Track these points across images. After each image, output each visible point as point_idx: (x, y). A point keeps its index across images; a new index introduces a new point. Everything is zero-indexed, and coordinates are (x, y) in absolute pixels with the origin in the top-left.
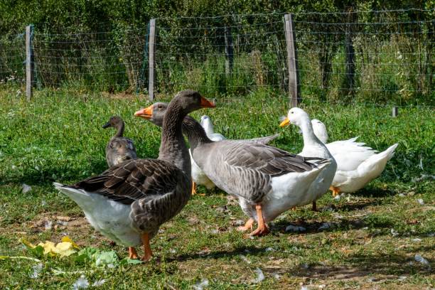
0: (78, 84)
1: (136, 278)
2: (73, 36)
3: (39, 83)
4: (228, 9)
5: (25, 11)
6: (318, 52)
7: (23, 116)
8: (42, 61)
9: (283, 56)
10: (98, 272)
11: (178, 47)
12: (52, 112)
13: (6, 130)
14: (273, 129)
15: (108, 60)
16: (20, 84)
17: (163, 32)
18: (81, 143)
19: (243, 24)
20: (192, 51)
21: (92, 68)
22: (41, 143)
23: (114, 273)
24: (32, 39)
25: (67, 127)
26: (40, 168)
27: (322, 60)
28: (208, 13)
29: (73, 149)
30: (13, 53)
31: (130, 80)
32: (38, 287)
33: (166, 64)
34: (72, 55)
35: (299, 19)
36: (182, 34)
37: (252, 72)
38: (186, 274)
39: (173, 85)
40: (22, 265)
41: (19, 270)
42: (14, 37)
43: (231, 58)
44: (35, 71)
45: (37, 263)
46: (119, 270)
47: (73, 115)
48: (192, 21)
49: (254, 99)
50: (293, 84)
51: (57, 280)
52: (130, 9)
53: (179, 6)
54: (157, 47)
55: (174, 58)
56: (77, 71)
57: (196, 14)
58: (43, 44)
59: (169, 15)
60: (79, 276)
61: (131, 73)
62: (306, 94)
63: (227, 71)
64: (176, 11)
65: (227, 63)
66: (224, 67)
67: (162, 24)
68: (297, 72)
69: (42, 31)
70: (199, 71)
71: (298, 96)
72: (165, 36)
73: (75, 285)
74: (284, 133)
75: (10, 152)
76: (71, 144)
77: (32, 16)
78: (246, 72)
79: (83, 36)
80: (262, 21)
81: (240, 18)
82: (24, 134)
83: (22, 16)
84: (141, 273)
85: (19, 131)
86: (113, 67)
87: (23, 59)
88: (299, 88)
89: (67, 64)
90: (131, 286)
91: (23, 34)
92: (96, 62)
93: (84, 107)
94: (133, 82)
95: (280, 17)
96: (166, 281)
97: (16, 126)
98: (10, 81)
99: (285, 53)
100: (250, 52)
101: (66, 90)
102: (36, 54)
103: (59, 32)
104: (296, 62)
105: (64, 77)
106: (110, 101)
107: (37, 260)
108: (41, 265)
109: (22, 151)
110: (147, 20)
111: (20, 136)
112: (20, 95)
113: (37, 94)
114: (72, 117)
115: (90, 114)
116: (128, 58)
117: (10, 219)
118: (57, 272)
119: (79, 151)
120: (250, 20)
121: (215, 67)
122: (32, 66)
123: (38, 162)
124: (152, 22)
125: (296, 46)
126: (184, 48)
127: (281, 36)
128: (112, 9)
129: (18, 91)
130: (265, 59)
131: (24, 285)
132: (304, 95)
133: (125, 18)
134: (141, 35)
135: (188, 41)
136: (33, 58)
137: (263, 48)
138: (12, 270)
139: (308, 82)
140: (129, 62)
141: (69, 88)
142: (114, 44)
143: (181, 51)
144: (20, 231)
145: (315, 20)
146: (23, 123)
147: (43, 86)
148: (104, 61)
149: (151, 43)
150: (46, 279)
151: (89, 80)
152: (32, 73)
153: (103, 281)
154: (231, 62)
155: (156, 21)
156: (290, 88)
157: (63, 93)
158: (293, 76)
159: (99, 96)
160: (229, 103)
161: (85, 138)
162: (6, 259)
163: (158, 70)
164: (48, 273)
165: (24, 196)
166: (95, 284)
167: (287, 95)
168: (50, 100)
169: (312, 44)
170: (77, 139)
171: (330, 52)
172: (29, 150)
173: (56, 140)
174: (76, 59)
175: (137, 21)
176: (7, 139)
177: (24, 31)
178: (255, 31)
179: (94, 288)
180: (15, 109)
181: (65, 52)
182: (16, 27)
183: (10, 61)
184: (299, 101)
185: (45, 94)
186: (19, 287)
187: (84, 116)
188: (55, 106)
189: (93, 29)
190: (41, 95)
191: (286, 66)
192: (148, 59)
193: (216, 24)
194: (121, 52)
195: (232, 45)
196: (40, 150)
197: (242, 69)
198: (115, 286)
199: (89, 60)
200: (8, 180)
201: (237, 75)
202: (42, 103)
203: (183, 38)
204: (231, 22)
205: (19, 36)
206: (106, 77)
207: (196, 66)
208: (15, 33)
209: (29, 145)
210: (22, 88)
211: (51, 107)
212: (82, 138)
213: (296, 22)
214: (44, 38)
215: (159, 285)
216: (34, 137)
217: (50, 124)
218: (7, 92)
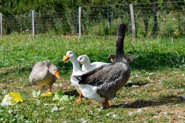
0: (52, 32)
1: (75, 107)
2: (50, 14)
3: (37, 32)
4: (109, 3)
5: (32, 5)
6: (143, 18)
7: (32, 45)
8: (38, 24)
9: (130, 20)
10: (61, 104)
11: (90, 17)
12: (43, 43)
13: (25, 50)
14: (126, 48)
15: (63, 23)
16: (30, 32)
17: (84, 12)
18: (54, 55)
19: (114, 8)
20: (95, 19)
21: (57, 26)
22: (38, 55)
23: (67, 105)
24: (34, 15)
25: (48, 48)
27: (145, 21)
28: (101, 4)
29: (51, 57)
30: (27, 21)
31: (72, 30)
32: (38, 110)
33: (85, 24)
34: (50, 21)
35: (135, 6)
36: (91, 13)
38: (94, 105)
39: (88, 32)
40: (32, 102)
41: (31, 104)
42: (28, 15)
43: (110, 21)
44: (36, 27)
45: (38, 101)
46: (69, 103)
47: (50, 44)
48: (95, 7)
50: (134, 31)
51: (45, 107)
52: (71, 3)
53: (90, 2)
54: (82, 17)
55: (88, 21)
56: (52, 27)
57: (96, 5)
58: (38, 17)
59: (86, 5)
60: (54, 106)
61: (72, 27)
62: (138, 34)
63: (109, 26)
64: (89, 4)
65: (109, 23)
67: (84, 9)
68: (135, 26)
69: (38, 12)
70: (98, 26)
71: (136, 35)
72: (85, 13)
73: (52, 109)
74: (131, 50)
75: (27, 59)
76: (50, 55)
77: (34, 7)
78: (116, 26)
79: (54, 14)
80: (122, 7)
81: (113, 6)
82: (32, 52)
83: (30, 7)
84: (77, 104)
85: (30, 50)
86: (65, 25)
87: (31, 23)
88: (136, 32)
89: (48, 24)
90: (73, 109)
91: (31, 14)
92: (59, 24)
93: (55, 41)
94: (73, 31)
95: (129, 5)
96: (87, 107)
97: (29, 49)
98: (27, 32)
99: (131, 19)
100: (117, 19)
101: (47, 34)
102: (36, 21)
103: (45, 12)
104: (135, 22)
105: (47, 30)
106: (64, 38)
107: (38, 100)
108: (39, 102)
109: (32, 58)
110: (78, 7)
111: (31, 52)
112: (30, 37)
113: (37, 36)
114: (50, 45)
115: (57, 44)
116: (71, 22)
117: (27, 84)
118: (46, 104)
119: (53, 58)
120: (117, 6)
121: (104, 25)
122: (35, 26)
124: (80, 8)
125: (135, 16)
126: (92, 18)
127: (129, 12)
128: (64, 4)
129: (30, 35)
130: (123, 21)
131: (33, 110)
133: (70, 7)
134: (76, 13)
135: (94, 15)
136: (35, 23)
137: (122, 17)
138: (29, 104)
139: (139, 30)
140: (71, 23)
141: (49, 34)
142: (66, 17)
143: (91, 19)
144: (31, 89)
145: (142, 6)
146: (32, 47)
147: (39, 33)
148: (62, 23)
149: (80, 16)
150: (41, 107)
151: (56, 30)
153: (63, 108)
155: (81, 8)
156: (133, 32)
157: (47, 36)
158: (134, 28)
159: (60, 36)
160: (109, 39)
161: (55, 53)
162: (27, 100)
163: (82, 26)
164: (42, 105)
166: (60, 109)
167: (132, 35)
168: (42, 39)
169: (140, 15)
170: (52, 53)
171: (148, 18)
172: (34, 58)
173: (44, 54)
174: (51, 23)
175: (74, 8)
176: (26, 54)
177: (31, 12)
178: (119, 11)
179: (60, 110)
180: (29, 42)
181: (47, 20)
182: (28, 11)
183: (26, 24)
184: (136, 37)
185: (40, 36)
186: (31, 111)
187: (54, 44)
188: (44, 41)
189: (57, 11)
190: (38, 37)
191: (131, 24)
192: (79, 22)
193: (104, 8)
194: (68, 20)
195: (110, 16)
196: (38, 58)
197: (114, 25)
198: (67, 110)
199: (56, 23)
200: (26, 69)
201: (112, 28)
202: (39, 40)
203: (92, 14)
204: (110, 7)
205: (30, 14)
206: (63, 29)
207: (97, 24)
208: (28, 13)
209: (34, 56)
210: (31, 34)
211: (42, 41)
212: (54, 53)
213: (134, 7)
214: (39, 15)
215: (84, 109)
216: (36, 53)
217: (42, 48)
218: (25, 36)
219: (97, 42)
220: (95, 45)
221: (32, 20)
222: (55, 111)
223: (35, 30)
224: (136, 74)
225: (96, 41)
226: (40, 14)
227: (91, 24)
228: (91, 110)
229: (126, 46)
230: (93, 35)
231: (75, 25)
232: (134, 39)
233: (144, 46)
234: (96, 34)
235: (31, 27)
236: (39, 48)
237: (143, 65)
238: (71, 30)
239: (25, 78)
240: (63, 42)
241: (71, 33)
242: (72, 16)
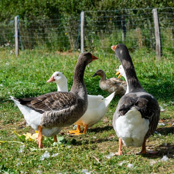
0: (43, 47)
1: (75, 152)
2: (40, 22)
3: (22, 47)
4: (123, 6)
5: (14, 8)
6: (172, 29)
7: (14, 65)
8: (24, 35)
9: (153, 31)
11: (96, 27)
12: (30, 62)
13: (5, 73)
14: (148, 70)
15: (59, 34)
16: (12, 47)
17: (88, 19)
18: (45, 79)
19: (131, 14)
20: (104, 29)
21: (50, 39)
22: (23, 79)
23: (63, 150)
24: (18, 24)
25: (37, 70)
26: (23, 93)
28: (113, 8)
29: (41, 83)
30: (8, 31)
31: (71, 45)
32: (22, 157)
33: (90, 36)
34: (40, 32)
35: (161, 11)
36: (99, 20)
37: (136, 40)
38: (101, 150)
39: (94, 47)
40: (14, 146)
41: (12, 149)
42: (8, 23)
43: (125, 32)
44: (20, 40)
45: (22, 145)
47: (40, 64)
48: (104, 13)
49: (137, 54)
50: (158, 46)
51: (32, 153)
52: (70, 7)
53: (97, 5)
54: (85, 27)
55: (94, 33)
56: (43, 40)
57: (105, 9)
58: (24, 26)
59: (92, 9)
60: (44, 152)
61: (72, 41)
62: (165, 51)
64: (95, 7)
65: (123, 35)
66: (121, 37)
67: (88, 14)
68: (161, 40)
69: (23, 19)
70: (108, 39)
71: (161, 52)
72: (90, 21)
73: (42, 156)
74: (154, 73)
75: (7, 85)
76: (40, 80)
77: (18, 11)
78: (133, 40)
79: (45, 22)
80: (142, 12)
81: (129, 11)
82: (14, 75)
83: (13, 11)
84: (78, 149)
85: (12, 73)
86: (62, 38)
87: (13, 34)
88: (161, 48)
89: (37, 37)
90: (72, 156)
91: (13, 21)
92: (53, 36)
93: (47, 59)
94: (72, 46)
95: (151, 11)
96: (91, 154)
97: (10, 70)
98: (7, 46)
99: (154, 29)
100: (135, 29)
101: (36, 51)
102: (20, 32)
103: (33, 19)
104: (160, 34)
105: (36, 44)
106: (60, 56)
107: (22, 143)
108: (24, 145)
109: (14, 84)
110: (79, 12)
111: (12, 76)
112: (12, 54)
113: (21, 53)
114: (40, 65)
115: (50, 63)
116: (70, 33)
117: (7, 121)
118: (33, 149)
119: (44, 84)
120: (135, 12)
121: (116, 37)
122: (19, 38)
123: (22, 90)
124: (82, 14)
125: (160, 25)
126: (99, 27)
127: (152, 20)
128: (61, 7)
129: (11, 52)
130: (144, 33)
131: (15, 157)
132: (164, 52)
133: (68, 11)
134: (77, 20)
135: (102, 24)
136: (19, 34)
137: (142, 27)
138: (9, 149)
139: (166, 45)
140: (70, 35)
141: (38, 50)
142: (62, 26)
143: (98, 29)
144: (12, 127)
145: (170, 12)
146: (14, 69)
147: (25, 49)
148: (57, 35)
149: (82, 25)
150: (27, 153)
151: (49, 45)
152: (19, 42)
153: (57, 154)
154: (125, 34)
155: (85, 13)
156: (157, 48)
157: (35, 52)
158: (158, 42)
159: (54, 53)
161: (47, 76)
162: (6, 143)
163: (86, 39)
164: (28, 150)
165: (15, 108)
166: (53, 156)
167: (155, 52)
168: (28, 56)
169: (168, 24)
170: (43, 77)
172: (17, 83)
173: (31, 78)
174: (42, 34)
175: (74, 13)
176: (5, 77)
177: (14, 19)
178: (138, 18)
179: (53, 158)
180: (9, 61)
181: (36, 30)
182: (10, 17)
183: (6, 35)
184: (161, 55)
185: (26, 53)
186: (12, 158)
187: (46, 64)
188: (31, 59)
189: (51, 17)
190: (24, 54)
191: (154, 36)
192: (80, 33)
193: (117, 14)
194: (66, 30)
195: (125, 25)
196: (23, 83)
197: (131, 38)
198: (64, 157)
199: (49, 34)
200: (6, 100)
201: (128, 41)
202: (24, 58)
203: (99, 22)
204: (124, 13)
205: (11, 22)
206: (58, 43)
207: (106, 37)
208: (9, 20)
209: (17, 81)
210: (13, 50)
211: (29, 60)
212: (45, 77)
213: (159, 12)
214: (24, 23)
215: (87, 156)
216: (20, 76)
217: (28, 69)
218: (5, 52)
219: (106, 61)
220: (103, 66)
221: (14, 30)
222: (45, 159)
223: (19, 45)
224: (161, 107)
225: (104, 61)
226: (25, 21)
227: (98, 35)
228: (97, 157)
229: (147, 67)
230: (101, 51)
231: (75, 38)
232: (158, 58)
233: (172, 67)
234: (105, 51)
235: (13, 40)
236: (24, 70)
237: (171, 95)
238: (69, 44)
239: (4, 112)
240: (58, 61)
241: (70, 48)
242: (72, 24)
